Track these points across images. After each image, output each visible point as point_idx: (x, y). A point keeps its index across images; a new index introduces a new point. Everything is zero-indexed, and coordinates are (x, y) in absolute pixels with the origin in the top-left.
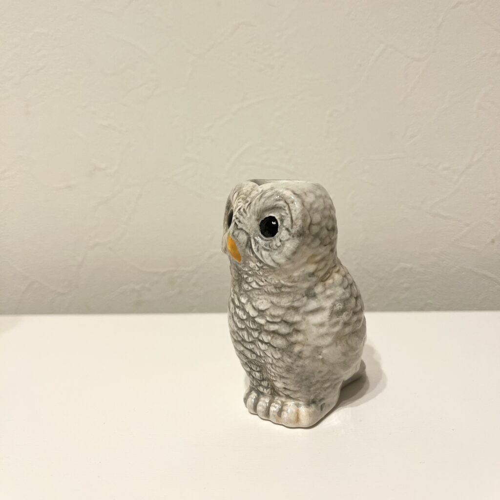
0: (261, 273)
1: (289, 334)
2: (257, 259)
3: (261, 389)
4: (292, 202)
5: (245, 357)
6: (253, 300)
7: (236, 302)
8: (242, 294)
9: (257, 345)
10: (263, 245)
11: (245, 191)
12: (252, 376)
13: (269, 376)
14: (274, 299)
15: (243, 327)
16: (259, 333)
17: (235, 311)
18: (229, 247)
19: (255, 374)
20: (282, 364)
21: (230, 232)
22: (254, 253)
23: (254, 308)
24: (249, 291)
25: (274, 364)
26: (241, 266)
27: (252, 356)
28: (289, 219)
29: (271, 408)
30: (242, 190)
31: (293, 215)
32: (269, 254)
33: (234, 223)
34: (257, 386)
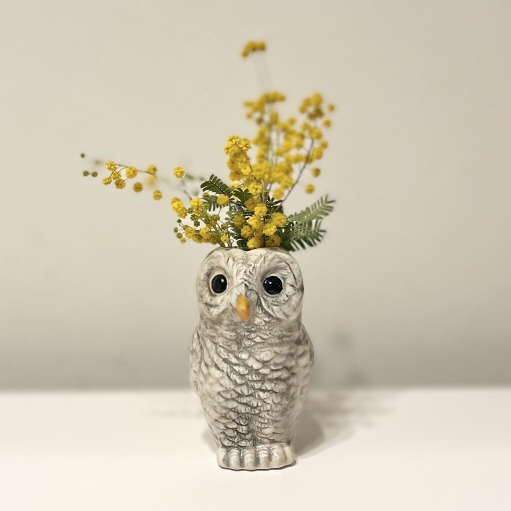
0: (266, 327)
1: (288, 378)
2: (265, 315)
3: (243, 443)
4: (292, 263)
5: (236, 414)
6: (255, 354)
7: (234, 360)
8: (242, 351)
9: (257, 397)
10: (271, 302)
11: (240, 257)
12: (238, 432)
13: (260, 425)
14: (277, 349)
15: (243, 382)
16: (263, 383)
17: (232, 369)
18: (243, 307)
19: (242, 429)
20: (279, 408)
21: (241, 294)
22: (265, 309)
23: (258, 361)
24: (250, 346)
25: (271, 410)
26: (244, 324)
27: (247, 409)
28: (292, 277)
29: (260, 456)
30: (236, 256)
31: (295, 274)
32: (280, 309)
33: (244, 285)
34: (238, 442)
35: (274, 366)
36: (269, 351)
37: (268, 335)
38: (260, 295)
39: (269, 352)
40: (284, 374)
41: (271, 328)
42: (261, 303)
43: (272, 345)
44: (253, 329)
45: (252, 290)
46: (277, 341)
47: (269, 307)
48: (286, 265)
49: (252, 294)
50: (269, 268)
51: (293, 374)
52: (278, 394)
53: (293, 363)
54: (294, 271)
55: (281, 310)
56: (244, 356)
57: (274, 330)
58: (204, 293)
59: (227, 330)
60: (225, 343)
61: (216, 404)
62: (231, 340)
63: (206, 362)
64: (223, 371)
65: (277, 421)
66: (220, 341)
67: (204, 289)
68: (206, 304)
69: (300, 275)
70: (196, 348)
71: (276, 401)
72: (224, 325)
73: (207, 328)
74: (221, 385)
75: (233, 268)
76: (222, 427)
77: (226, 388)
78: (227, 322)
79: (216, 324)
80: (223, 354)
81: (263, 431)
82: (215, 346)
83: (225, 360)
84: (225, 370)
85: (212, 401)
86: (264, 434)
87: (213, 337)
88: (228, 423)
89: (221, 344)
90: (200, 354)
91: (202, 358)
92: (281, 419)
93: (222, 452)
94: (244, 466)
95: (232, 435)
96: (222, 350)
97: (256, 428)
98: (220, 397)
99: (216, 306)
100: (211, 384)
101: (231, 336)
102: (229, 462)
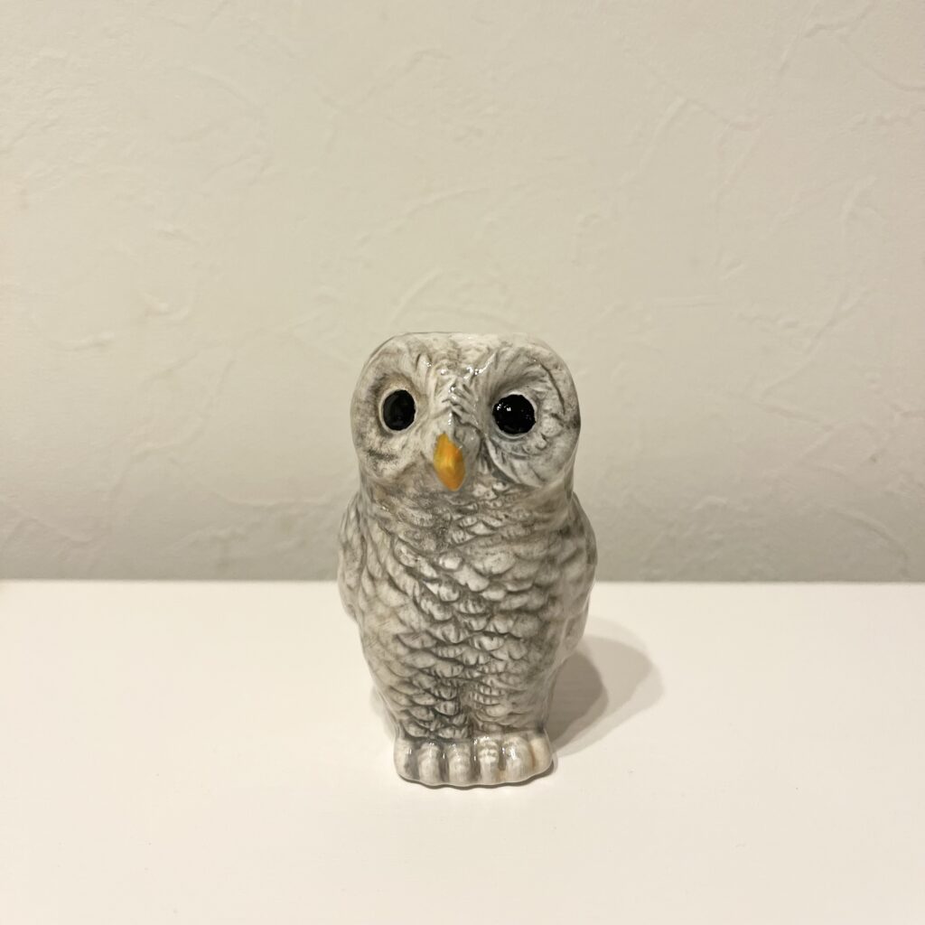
2: (496, 479)
3: (448, 733)
4: (556, 367)
5: (431, 678)
6: (474, 559)
7: (428, 571)
8: (445, 553)
9: (476, 645)
10: (510, 451)
11: (444, 352)
12: (436, 713)
13: (481, 699)
14: (521, 549)
15: (448, 617)
16: (489, 620)
17: (423, 590)
18: (447, 462)
19: (445, 707)
20: (524, 667)
21: (444, 433)
22: (495, 466)
23: (479, 573)
24: (464, 543)
25: (506, 671)
26: (451, 497)
27: (455, 669)
28: (557, 397)
29: (481, 760)
30: (435, 352)
31: (561, 390)
32: (529, 465)
33: (451, 415)
34: (436, 731)
35: (516, 585)
36: (502, 552)
37: (501, 520)
38: (486, 435)
39: (502, 556)
40: (535, 601)
41: (509, 505)
42: (487, 452)
43: (509, 540)
44: (471, 507)
45: (468, 424)
46: (521, 532)
47: (504, 461)
48: (544, 371)
49: (468, 434)
50: (506, 377)
51: (553, 599)
52: (522, 640)
53: (554, 576)
54: (560, 383)
55: (530, 467)
56: (450, 563)
57: (514, 510)
58: (368, 429)
59: (414, 508)
60: (410, 535)
61: (391, 658)
62: (422, 528)
63: (372, 571)
64: (405, 593)
65: (516, 693)
66: (400, 529)
67: (367, 420)
68: (371, 452)
69: (574, 394)
70: (352, 539)
71: (517, 655)
72: (409, 498)
73: (373, 501)
74: (402, 622)
75: (427, 376)
76: (404, 701)
77: (412, 628)
78: (415, 491)
79: (393, 495)
80: (407, 558)
81: (488, 711)
82: (389, 539)
83: (411, 571)
84: (410, 592)
85: (382, 650)
86: (490, 717)
87: (386, 521)
88: (415, 694)
89: (402, 536)
90: (359, 552)
91: (364, 562)
92: (526, 688)
93: (405, 749)
94: (448, 780)
95: (425, 718)
96: (404, 549)
97: (475, 704)
98: (399, 645)
99: (391, 457)
100: (381, 618)
101: (422, 520)
102: (417, 770)
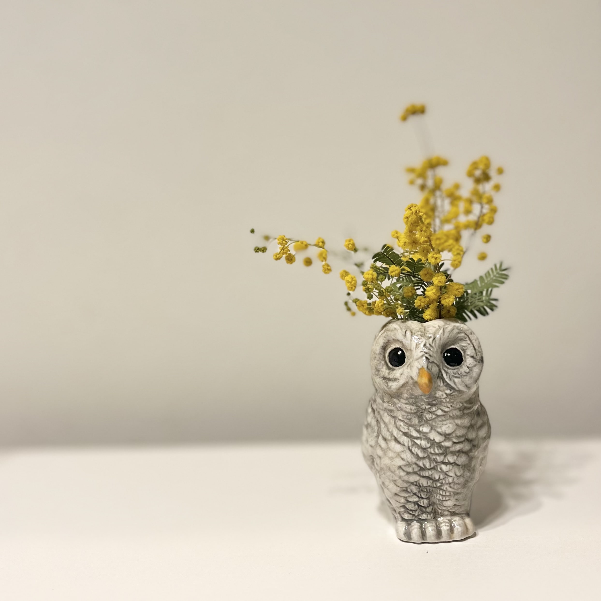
0: (448, 400)
1: (470, 450)
2: (446, 388)
3: (424, 516)
4: (471, 333)
5: (417, 487)
6: (437, 427)
7: (415, 434)
8: (423, 425)
9: (439, 470)
10: (452, 374)
11: (418, 329)
12: (419, 505)
13: (441, 497)
14: (459, 422)
15: (425, 456)
16: (445, 456)
17: (413, 443)
18: (424, 380)
19: (423, 502)
20: (462, 480)
21: (422, 367)
22: (446, 382)
23: (439, 433)
24: (432, 420)
25: (453, 482)
26: (424, 398)
27: (429, 482)
28: (472, 348)
29: (442, 528)
30: (413, 329)
31: (475, 344)
32: (462, 381)
33: (424, 358)
34: (419, 515)
35: (457, 439)
36: (450, 423)
37: (449, 408)
38: (441, 368)
39: (450, 425)
40: (466, 447)
41: (453, 400)
42: (442, 375)
43: (453, 418)
44: (434, 402)
45: (433, 362)
46: (459, 413)
47: (450, 379)
48: (466, 336)
49: (433, 367)
50: (449, 339)
51: (474, 446)
52: (461, 466)
53: (474, 435)
54: (473, 341)
55: (463, 382)
56: (425, 429)
57: (455, 403)
58: (381, 367)
59: (406, 404)
60: (405, 417)
61: (397, 478)
62: (411, 413)
63: (385, 436)
64: (404, 445)
65: (458, 493)
66: (400, 415)
67: (380, 363)
68: (384, 378)
69: (480, 346)
70: (371, 422)
71: (459, 474)
72: (404, 399)
73: (384, 402)
74: (403, 459)
75: (411, 340)
76: (403, 500)
77: (408, 462)
78: (407, 396)
79: (395, 398)
80: (404, 428)
81: (444, 504)
82: (393, 420)
83: (405, 434)
84: (406, 444)
85: (392, 475)
86: (445, 507)
87: (391, 411)
88: (409, 496)
89: (400, 418)
90: (376, 428)
91: (379, 433)
92: (462, 491)
93: (402, 526)
94: (426, 540)
95: (413, 509)
96: (402, 424)
97: (437, 501)
98: (401, 471)
99: (395, 380)
100: (391, 459)
101: (411, 409)
102: (410, 535)
